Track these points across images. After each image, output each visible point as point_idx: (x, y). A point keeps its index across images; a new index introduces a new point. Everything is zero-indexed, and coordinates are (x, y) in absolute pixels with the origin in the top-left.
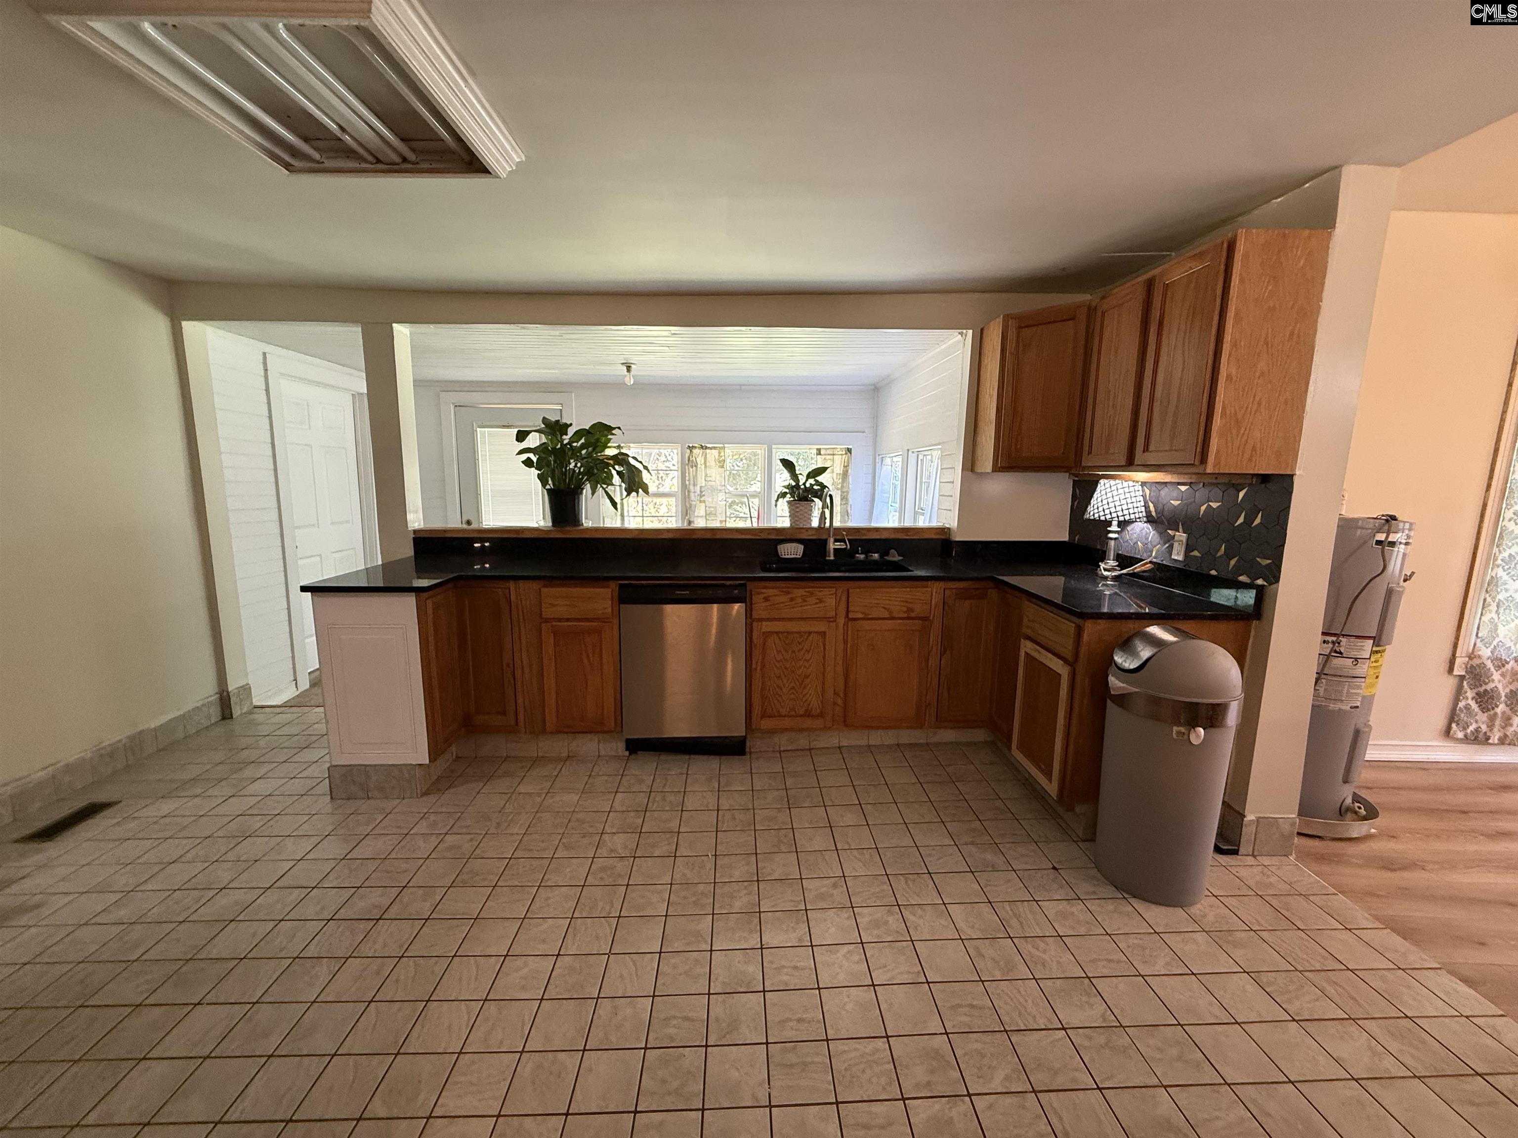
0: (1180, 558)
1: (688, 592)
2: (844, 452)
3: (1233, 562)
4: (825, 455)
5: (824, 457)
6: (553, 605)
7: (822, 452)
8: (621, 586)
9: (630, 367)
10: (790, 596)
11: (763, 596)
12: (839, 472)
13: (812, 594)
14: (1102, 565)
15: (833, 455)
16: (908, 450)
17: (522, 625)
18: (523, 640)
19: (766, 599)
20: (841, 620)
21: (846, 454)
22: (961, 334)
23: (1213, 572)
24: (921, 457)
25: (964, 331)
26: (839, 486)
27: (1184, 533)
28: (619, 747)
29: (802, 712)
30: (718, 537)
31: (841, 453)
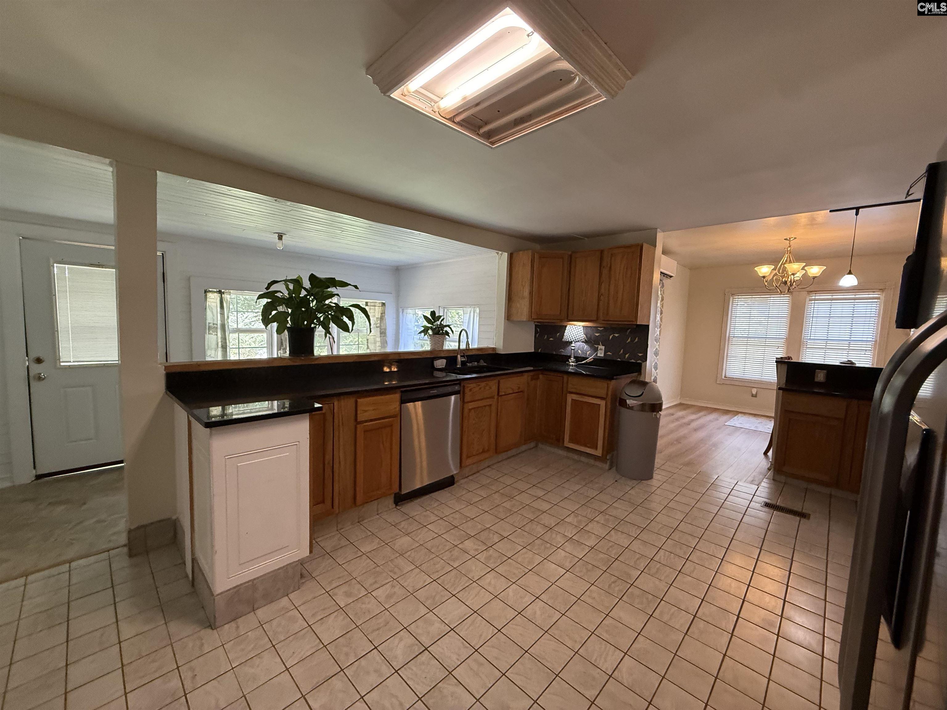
0: (602, 355)
1: (436, 391)
2: (381, 305)
3: (627, 356)
4: (370, 306)
5: (369, 307)
6: (366, 411)
7: (369, 304)
8: (402, 392)
9: (282, 236)
10: (480, 387)
11: (469, 388)
12: (377, 317)
13: (487, 384)
14: (570, 361)
15: (375, 306)
16: (439, 307)
17: (341, 429)
18: (341, 440)
19: (470, 390)
20: (496, 397)
21: (382, 306)
22: (498, 253)
23: (619, 360)
24: (446, 310)
25: (500, 252)
26: (378, 325)
27: (603, 345)
28: (390, 501)
29: (481, 450)
30: (402, 358)
31: (379, 305)
